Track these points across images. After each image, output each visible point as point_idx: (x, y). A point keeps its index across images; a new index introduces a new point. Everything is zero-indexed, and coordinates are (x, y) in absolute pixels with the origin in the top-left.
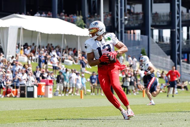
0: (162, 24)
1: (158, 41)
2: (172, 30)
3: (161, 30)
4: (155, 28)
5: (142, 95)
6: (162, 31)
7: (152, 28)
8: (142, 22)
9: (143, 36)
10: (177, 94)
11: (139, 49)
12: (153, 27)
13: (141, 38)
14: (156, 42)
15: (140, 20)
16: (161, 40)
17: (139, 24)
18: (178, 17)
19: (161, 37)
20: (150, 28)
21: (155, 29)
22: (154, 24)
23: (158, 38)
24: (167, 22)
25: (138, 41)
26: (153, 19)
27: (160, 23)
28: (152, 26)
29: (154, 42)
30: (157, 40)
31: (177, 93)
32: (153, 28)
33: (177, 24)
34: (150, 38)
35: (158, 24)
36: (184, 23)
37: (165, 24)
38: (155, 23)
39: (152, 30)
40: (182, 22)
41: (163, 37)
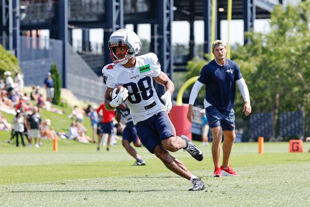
0: (88, 19)
1: (80, 50)
2: (107, 30)
3: (86, 30)
4: (75, 26)
5: (52, 148)
6: (89, 32)
7: (70, 26)
8: (53, 15)
9: (53, 41)
10: (115, 146)
11: (47, 64)
12: (72, 25)
13: (51, 44)
14: (78, 53)
15: (49, 11)
16: (87, 48)
17: (47, 20)
18: (117, 7)
19: (86, 43)
20: (67, 26)
21: (75, 28)
22: (74, 19)
23: (81, 44)
24: (99, 16)
25: (45, 49)
26: (72, 10)
27: (84, 18)
28: (70, 23)
29: (73, 52)
30: (79, 47)
31: (115, 144)
32: (73, 27)
33: (115, 19)
34: (67, 44)
35: (80, 19)
36: (128, 18)
37: (94, 19)
38: (76, 18)
39: (70, 30)
40: (125, 15)
41: (89, 43)
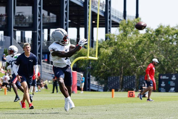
0: (24, 26)
1: (20, 42)
2: (34, 32)
3: (23, 31)
5: (4, 93)
6: (25, 32)
7: (14, 29)
8: (6, 23)
9: (6, 37)
11: (2, 49)
13: (4, 38)
14: (19, 43)
15: (3, 21)
16: (23, 41)
17: (2, 26)
18: (39, 20)
19: (23, 39)
20: (13, 29)
21: (17, 31)
22: (17, 26)
24: (29, 24)
25: (1, 41)
26: (16, 21)
27: (22, 25)
29: (16, 43)
30: (19, 40)
31: (37, 91)
32: (16, 30)
33: (38, 26)
34: (13, 39)
35: (20, 25)
36: (44, 26)
37: (27, 26)
38: (18, 25)
39: (15, 31)
40: (43, 24)
41: (25, 38)
